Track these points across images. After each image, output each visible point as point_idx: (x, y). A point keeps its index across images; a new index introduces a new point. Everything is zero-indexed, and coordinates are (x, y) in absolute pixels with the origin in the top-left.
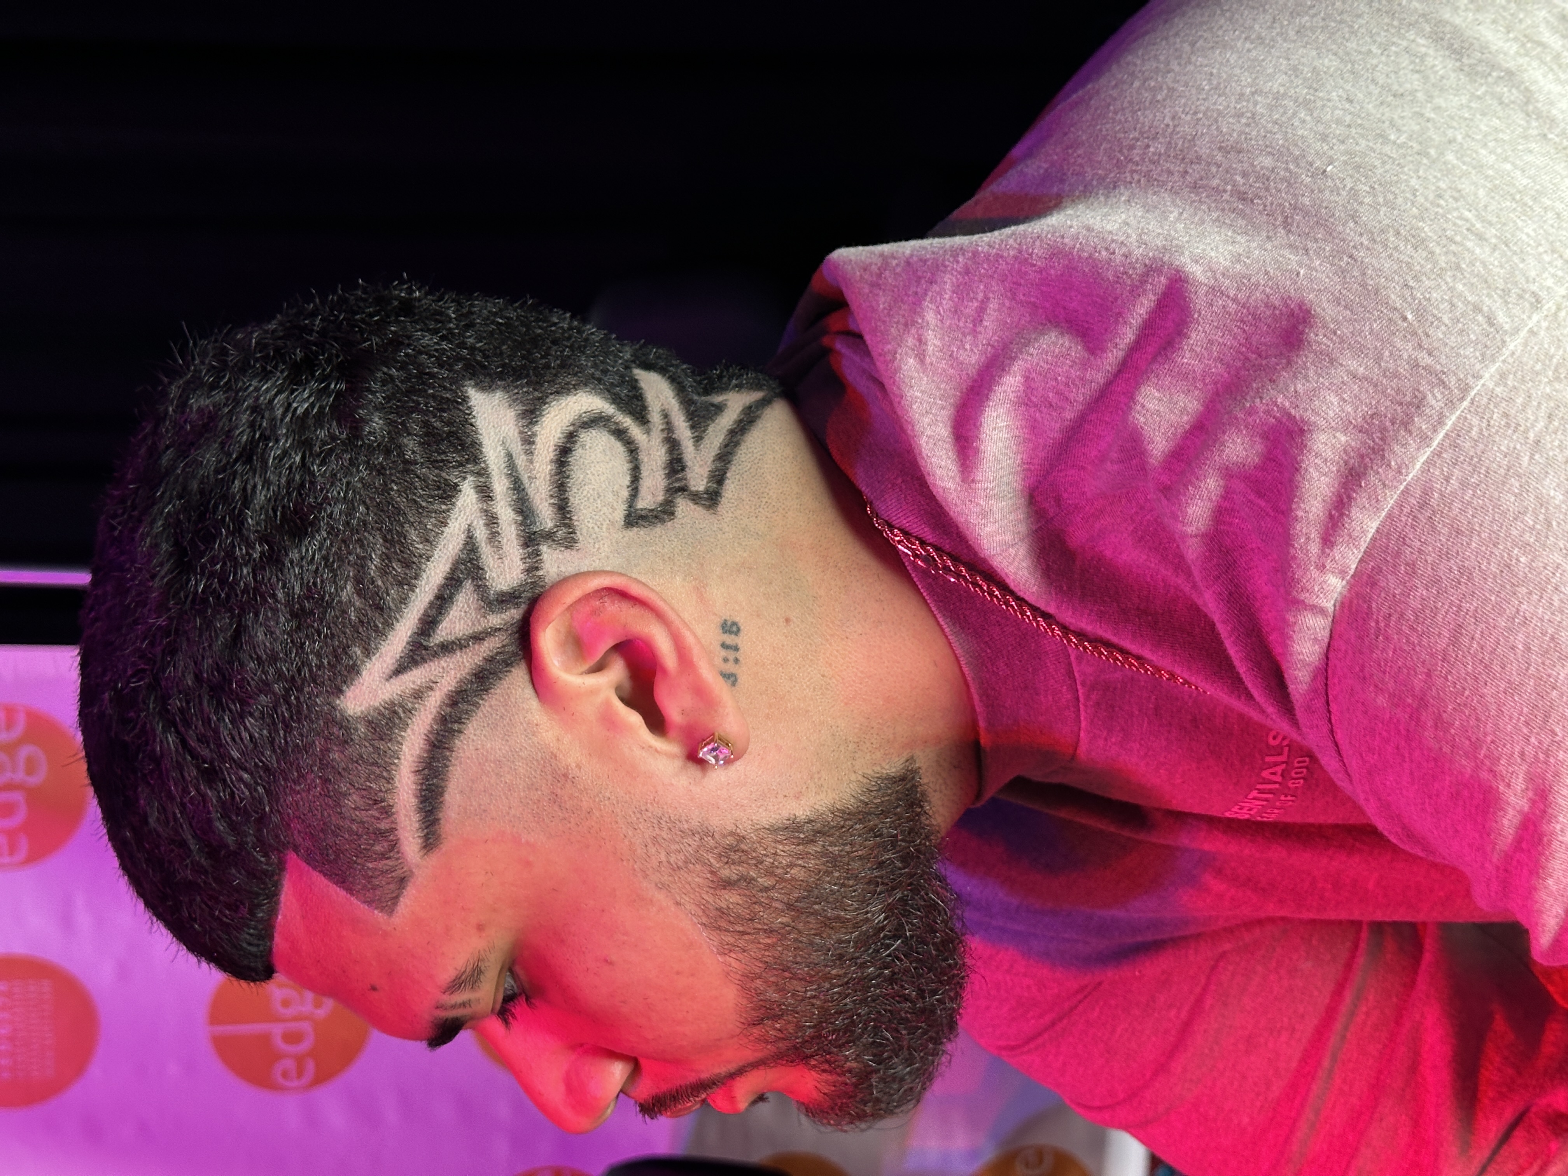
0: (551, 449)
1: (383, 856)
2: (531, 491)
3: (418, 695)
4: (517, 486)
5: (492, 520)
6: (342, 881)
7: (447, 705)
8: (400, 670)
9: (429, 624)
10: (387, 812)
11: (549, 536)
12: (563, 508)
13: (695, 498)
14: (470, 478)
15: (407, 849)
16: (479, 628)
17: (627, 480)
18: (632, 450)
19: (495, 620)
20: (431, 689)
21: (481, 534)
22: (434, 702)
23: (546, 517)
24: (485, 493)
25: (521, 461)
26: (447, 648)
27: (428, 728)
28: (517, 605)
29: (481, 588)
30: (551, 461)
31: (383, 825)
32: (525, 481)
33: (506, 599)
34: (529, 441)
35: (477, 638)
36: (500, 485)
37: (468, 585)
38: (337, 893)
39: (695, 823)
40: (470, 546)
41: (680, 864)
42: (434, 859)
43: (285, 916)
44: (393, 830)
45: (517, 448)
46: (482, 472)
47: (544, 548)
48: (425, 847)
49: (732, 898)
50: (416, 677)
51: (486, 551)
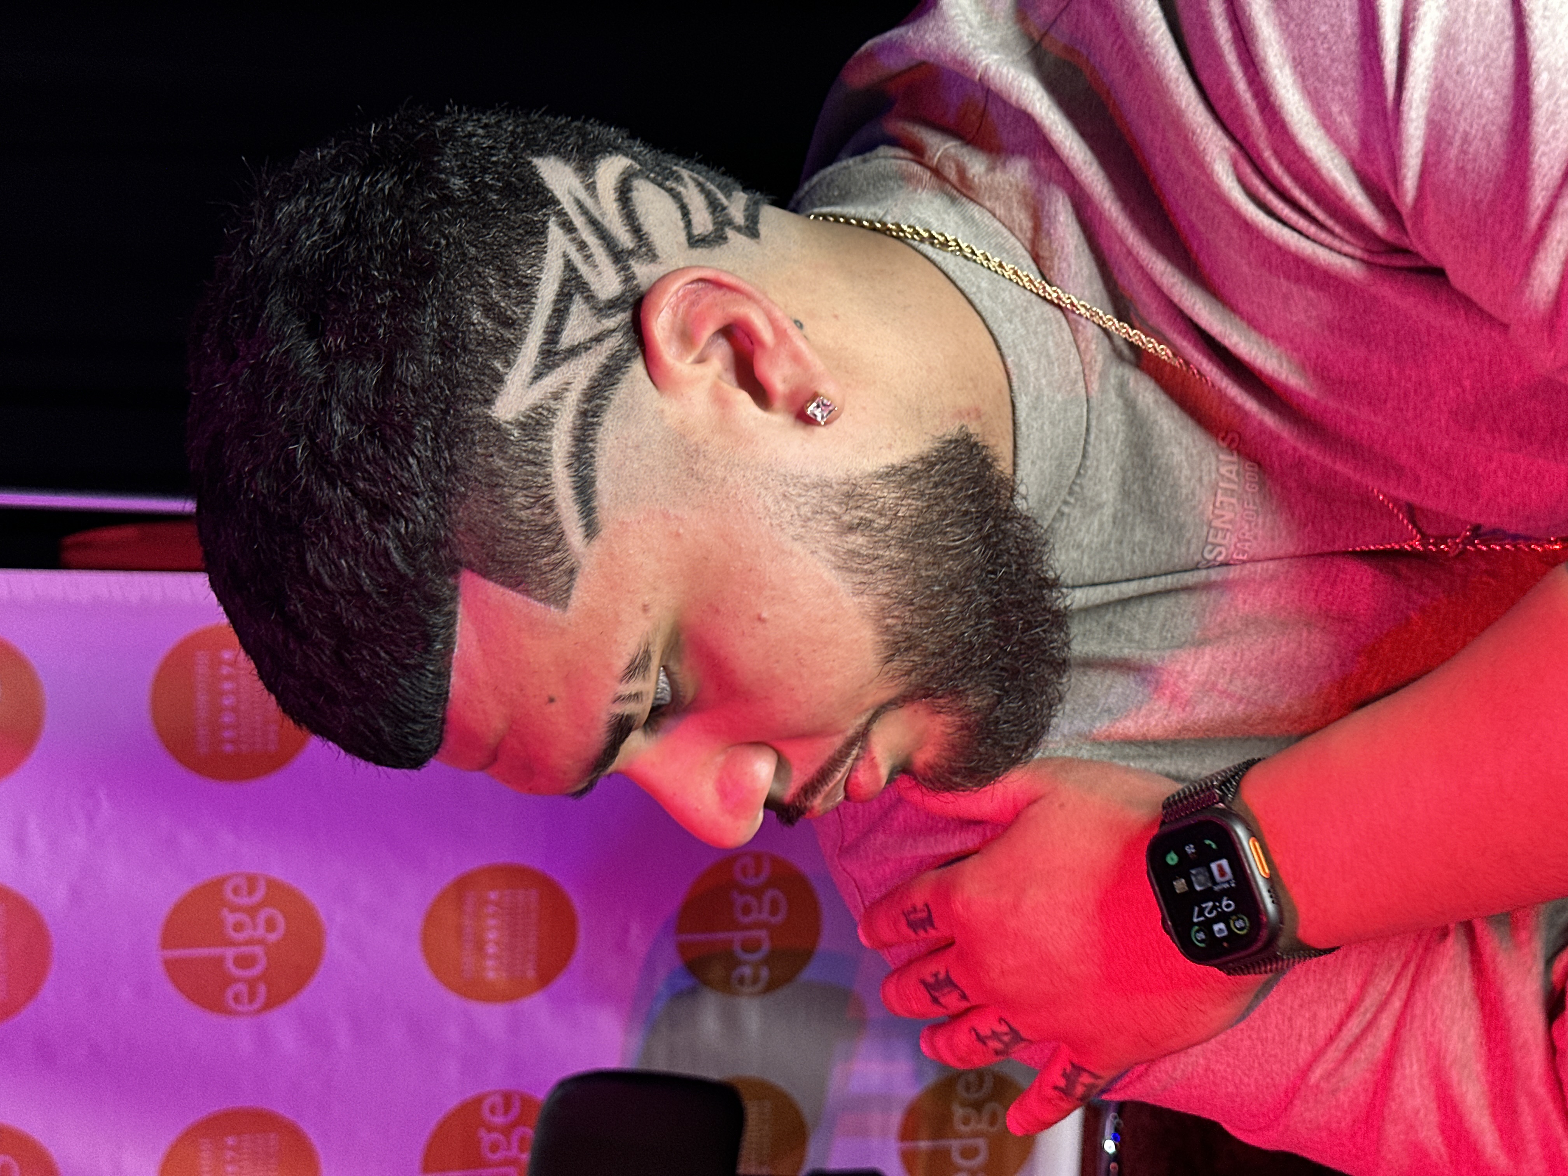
0: (612, 192)
2: (606, 223)
4: (593, 223)
7: (584, 402)
8: (538, 376)
9: (553, 333)
12: (638, 233)
14: (553, 219)
15: (572, 539)
16: (596, 331)
17: (679, 215)
18: (676, 196)
19: (610, 323)
20: (566, 390)
21: (577, 258)
22: (573, 398)
23: (626, 240)
24: (568, 227)
25: (589, 203)
26: (573, 352)
27: (571, 425)
28: (624, 310)
29: (590, 298)
30: (616, 200)
32: (600, 219)
33: (613, 305)
34: (591, 188)
35: (598, 339)
36: (579, 221)
37: (577, 298)
39: (814, 478)
40: (569, 266)
41: (809, 514)
45: (583, 195)
48: (587, 536)
49: (857, 540)
50: (551, 381)
51: (583, 269)
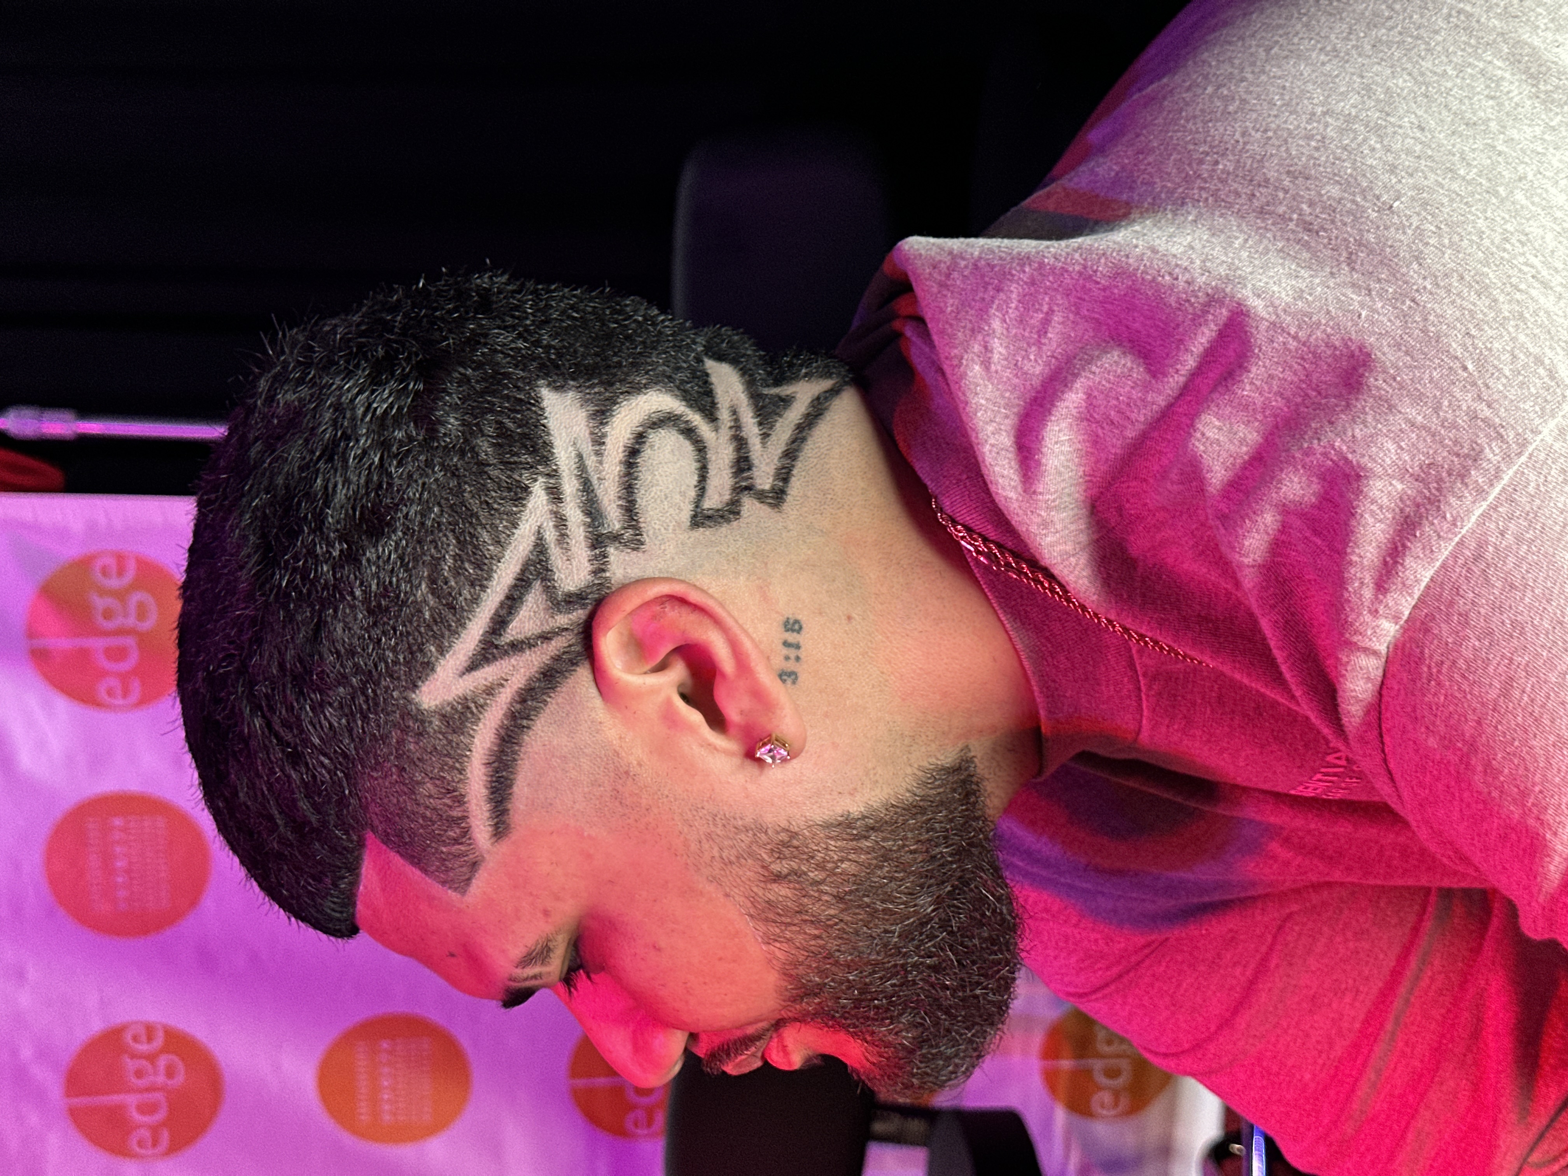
0: (621, 449)
1: (456, 841)
2: (599, 492)
3: (490, 691)
4: (587, 487)
5: (561, 522)
6: (416, 860)
7: (517, 702)
8: (473, 666)
9: (499, 623)
10: (460, 800)
11: (616, 538)
12: (630, 509)
13: (761, 496)
14: (541, 479)
15: (478, 835)
17: (694, 479)
18: (701, 448)
19: (562, 620)
20: (502, 685)
21: (550, 535)
22: (505, 697)
23: (614, 519)
24: (555, 494)
25: (591, 461)
26: (517, 647)
27: (499, 722)
28: (584, 606)
29: (549, 590)
30: (621, 462)
31: (456, 813)
32: (595, 482)
33: (573, 600)
34: (599, 441)
35: (546, 637)
36: (570, 486)
37: (537, 585)
38: (415, 873)
39: (749, 820)
40: (540, 547)
41: (733, 858)
42: (504, 847)
43: (366, 887)
44: (464, 818)
45: (587, 448)
46: (554, 474)
47: (611, 550)
48: (495, 835)
49: (781, 891)
50: (488, 674)
51: (555, 553)
